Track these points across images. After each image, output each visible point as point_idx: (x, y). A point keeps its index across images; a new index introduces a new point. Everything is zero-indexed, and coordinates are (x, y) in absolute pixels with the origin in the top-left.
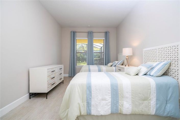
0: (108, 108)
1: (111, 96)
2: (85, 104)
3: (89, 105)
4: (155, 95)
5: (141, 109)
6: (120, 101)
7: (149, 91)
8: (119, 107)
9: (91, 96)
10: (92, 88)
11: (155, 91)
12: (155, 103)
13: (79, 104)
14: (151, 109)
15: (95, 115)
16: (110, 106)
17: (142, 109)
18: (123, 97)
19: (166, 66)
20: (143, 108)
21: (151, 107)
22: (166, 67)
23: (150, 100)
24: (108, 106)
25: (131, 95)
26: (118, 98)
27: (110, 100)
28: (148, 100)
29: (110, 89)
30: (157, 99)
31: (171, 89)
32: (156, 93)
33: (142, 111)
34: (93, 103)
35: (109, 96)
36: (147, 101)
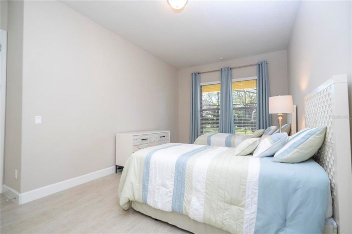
0: (168, 200)
1: (173, 183)
2: (142, 186)
3: (145, 188)
4: (256, 199)
5: (221, 219)
6: (186, 195)
7: (243, 187)
8: (184, 203)
9: (149, 176)
10: (150, 165)
11: (255, 189)
12: (254, 216)
13: (132, 183)
14: (245, 226)
15: (151, 207)
16: (171, 199)
17: (224, 220)
18: (192, 189)
19: (311, 138)
20: (227, 219)
21: (245, 222)
22: (311, 140)
23: (243, 206)
24: (169, 197)
25: (204, 187)
26: (184, 188)
27: (172, 188)
28: (240, 206)
29: (174, 171)
30: (259, 209)
31: (299, 193)
32: (257, 194)
33: (223, 223)
34: (150, 187)
35: (172, 181)
36: (237, 207)
